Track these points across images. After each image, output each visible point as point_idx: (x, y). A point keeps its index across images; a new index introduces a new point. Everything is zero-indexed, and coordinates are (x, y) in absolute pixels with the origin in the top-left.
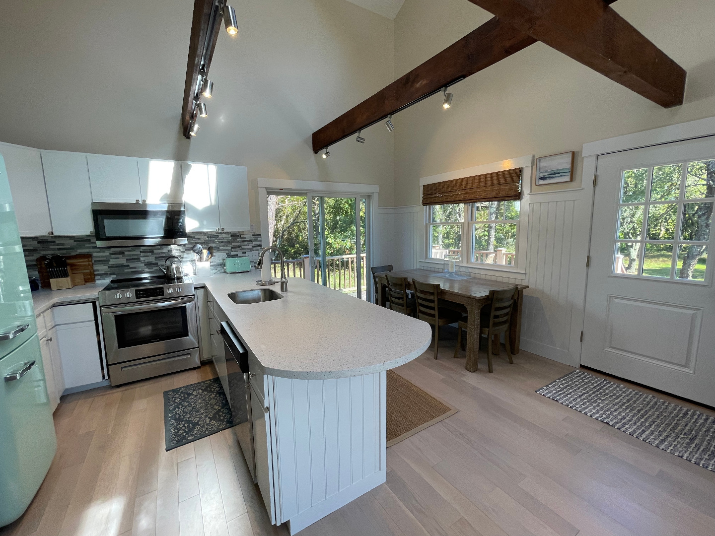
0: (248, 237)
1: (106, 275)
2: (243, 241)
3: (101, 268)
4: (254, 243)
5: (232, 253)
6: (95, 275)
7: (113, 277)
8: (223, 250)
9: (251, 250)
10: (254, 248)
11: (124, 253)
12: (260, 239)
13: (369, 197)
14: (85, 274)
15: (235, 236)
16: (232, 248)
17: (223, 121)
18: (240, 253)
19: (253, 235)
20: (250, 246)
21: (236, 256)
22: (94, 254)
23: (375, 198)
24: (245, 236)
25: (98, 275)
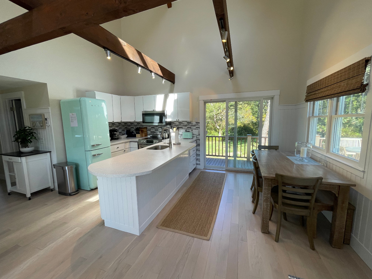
0: (194, 123)
1: (150, 134)
2: (192, 125)
3: (149, 132)
4: (197, 126)
5: (187, 130)
6: (147, 134)
7: (151, 136)
8: (184, 129)
9: (195, 129)
10: (197, 129)
11: (147, 128)
12: (199, 124)
13: (272, 98)
14: (145, 134)
15: (189, 123)
16: (187, 128)
17: (187, 73)
18: (190, 130)
19: (196, 123)
20: (195, 128)
21: (189, 131)
22: (148, 128)
23: (276, 99)
24: (193, 123)
25: (148, 134)
